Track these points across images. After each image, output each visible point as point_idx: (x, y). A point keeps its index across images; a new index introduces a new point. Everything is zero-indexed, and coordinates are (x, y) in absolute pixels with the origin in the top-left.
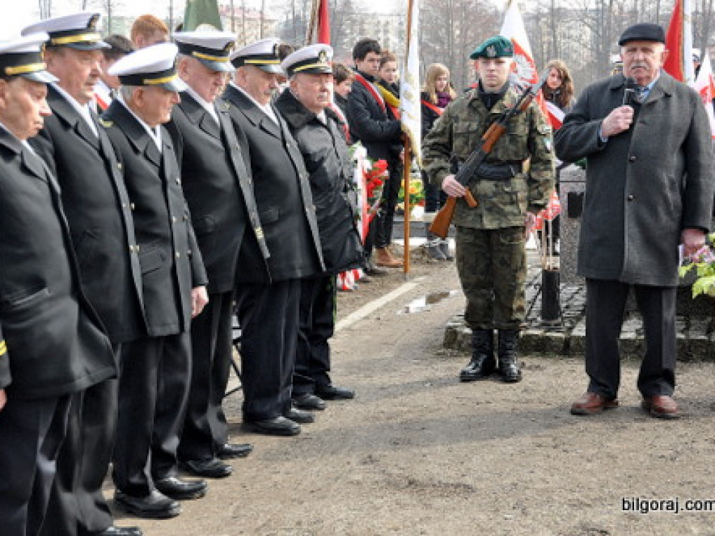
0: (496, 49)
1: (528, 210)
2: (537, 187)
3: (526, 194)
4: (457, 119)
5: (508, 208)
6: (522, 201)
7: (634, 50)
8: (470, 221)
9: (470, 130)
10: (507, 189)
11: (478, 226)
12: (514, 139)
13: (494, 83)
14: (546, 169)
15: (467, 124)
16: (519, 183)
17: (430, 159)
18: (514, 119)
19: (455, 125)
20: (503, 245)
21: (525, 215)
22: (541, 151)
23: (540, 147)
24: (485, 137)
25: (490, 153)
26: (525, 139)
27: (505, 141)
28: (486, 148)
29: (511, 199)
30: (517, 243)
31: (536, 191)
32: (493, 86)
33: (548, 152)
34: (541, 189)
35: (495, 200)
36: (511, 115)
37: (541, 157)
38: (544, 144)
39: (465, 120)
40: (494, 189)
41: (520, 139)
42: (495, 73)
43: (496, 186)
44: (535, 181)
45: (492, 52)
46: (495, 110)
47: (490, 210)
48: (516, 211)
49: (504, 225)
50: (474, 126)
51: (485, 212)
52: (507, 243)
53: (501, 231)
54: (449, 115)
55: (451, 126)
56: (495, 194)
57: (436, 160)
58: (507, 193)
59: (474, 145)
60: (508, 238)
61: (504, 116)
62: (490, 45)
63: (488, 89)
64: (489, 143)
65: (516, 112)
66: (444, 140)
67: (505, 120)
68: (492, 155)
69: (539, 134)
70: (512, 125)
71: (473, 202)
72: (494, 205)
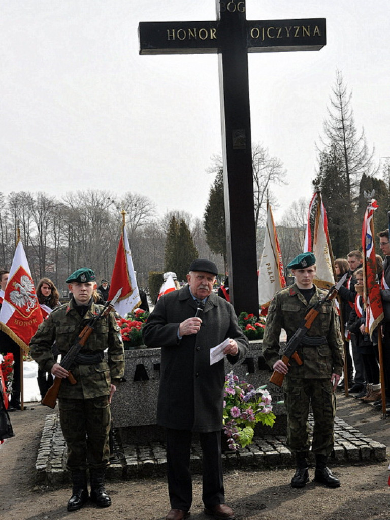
0: (86, 277)
1: (111, 383)
2: (116, 367)
3: (109, 372)
4: (59, 324)
5: (100, 383)
6: (108, 378)
7: (202, 277)
8: (72, 394)
9: (70, 331)
10: (98, 370)
11: (79, 397)
12: (100, 335)
13: (85, 299)
14: (120, 354)
15: (67, 327)
16: (104, 365)
17: (39, 353)
18: (99, 322)
19: (57, 328)
20: (96, 408)
21: (110, 387)
22: (116, 342)
23: (116, 340)
24: (80, 335)
25: (84, 347)
26: (107, 335)
27: (94, 338)
28: (82, 343)
29: (101, 376)
30: (105, 407)
31: (115, 369)
32: (83, 301)
33: (121, 343)
34: (118, 368)
35: (90, 378)
36: (98, 320)
37: (117, 347)
38: (118, 338)
39: (65, 324)
40: (89, 371)
41: (103, 336)
42: (85, 293)
43: (90, 368)
44: (114, 363)
45: (83, 278)
46: (87, 317)
47: (87, 385)
48: (105, 385)
49: (97, 395)
50: (73, 328)
51: (84, 387)
52: (100, 407)
53: (96, 400)
54: (52, 321)
55: (55, 328)
56: (90, 374)
57: (45, 353)
58: (98, 372)
59: (73, 341)
60: (100, 403)
61: (93, 320)
62: (82, 275)
63: (79, 303)
64: (84, 339)
65: (100, 318)
66: (49, 338)
67: (94, 323)
68: (86, 348)
69: (115, 331)
70: (98, 326)
71: (74, 381)
72: (90, 381)
